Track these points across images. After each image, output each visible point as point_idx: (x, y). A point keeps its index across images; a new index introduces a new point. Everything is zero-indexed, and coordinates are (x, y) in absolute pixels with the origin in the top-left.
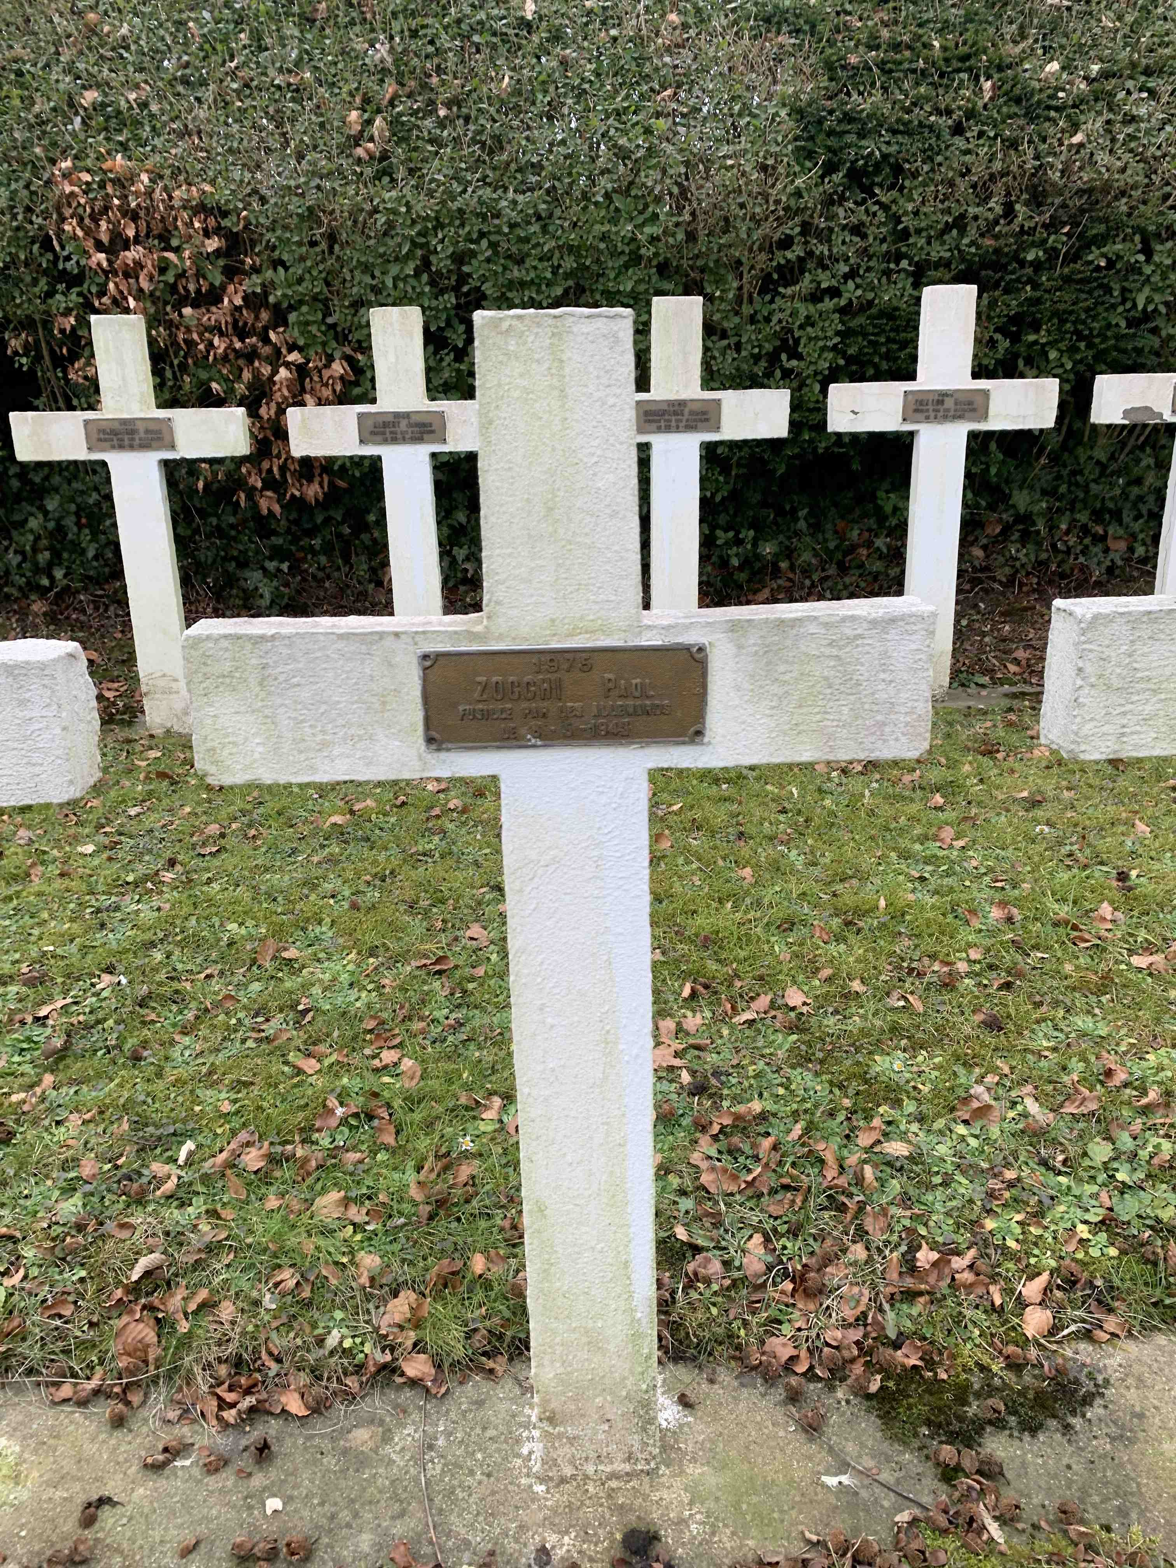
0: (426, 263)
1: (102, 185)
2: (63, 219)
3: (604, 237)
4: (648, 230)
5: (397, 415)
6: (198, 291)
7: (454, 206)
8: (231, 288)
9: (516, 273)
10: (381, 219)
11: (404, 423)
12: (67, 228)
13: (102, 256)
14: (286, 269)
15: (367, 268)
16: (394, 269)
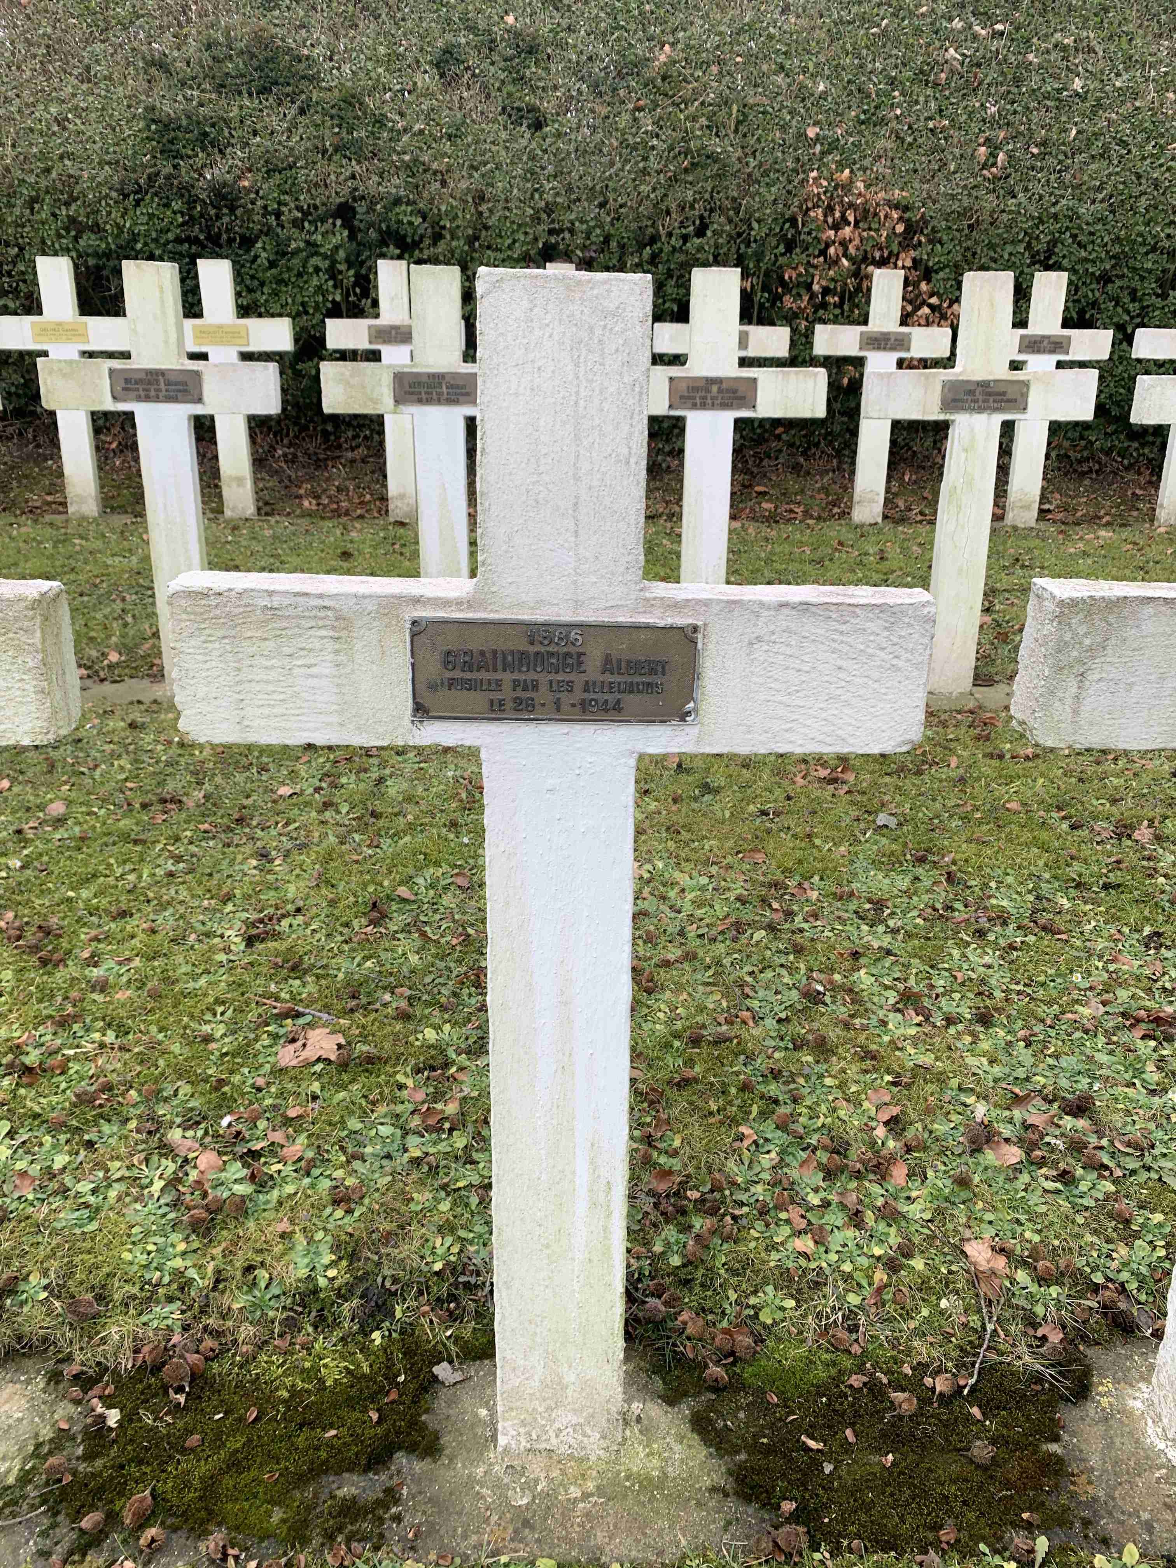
0: (1029, 247)
1: (836, 188)
2: (808, 209)
3: (1140, 234)
4: (1167, 231)
5: (1044, 337)
6: (882, 256)
7: (1053, 210)
8: (902, 255)
9: (1083, 254)
10: (1005, 217)
11: (1046, 342)
12: (812, 214)
13: (832, 232)
14: (942, 245)
15: (991, 246)
16: (1009, 248)
